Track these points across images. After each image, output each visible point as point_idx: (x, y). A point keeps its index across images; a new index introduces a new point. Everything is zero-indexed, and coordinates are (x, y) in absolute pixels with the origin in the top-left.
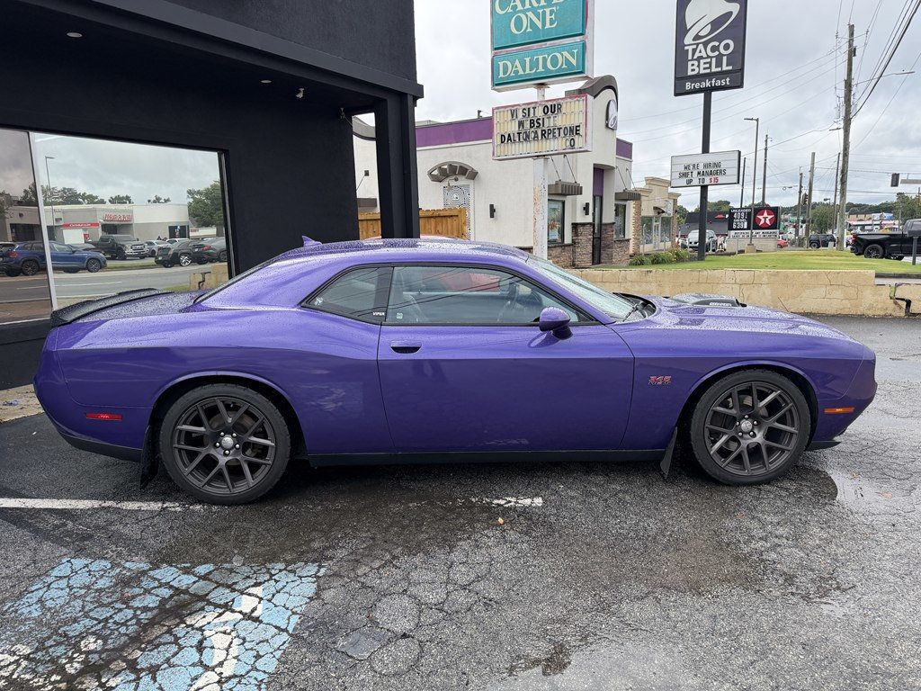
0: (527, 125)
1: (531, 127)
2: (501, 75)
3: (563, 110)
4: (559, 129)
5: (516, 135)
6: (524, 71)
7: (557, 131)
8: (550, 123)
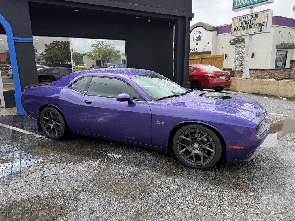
0: (244, 23)
1: (246, 24)
2: (236, 5)
3: (259, 16)
4: (256, 24)
5: (240, 27)
6: (245, 2)
7: (255, 25)
8: (253, 22)
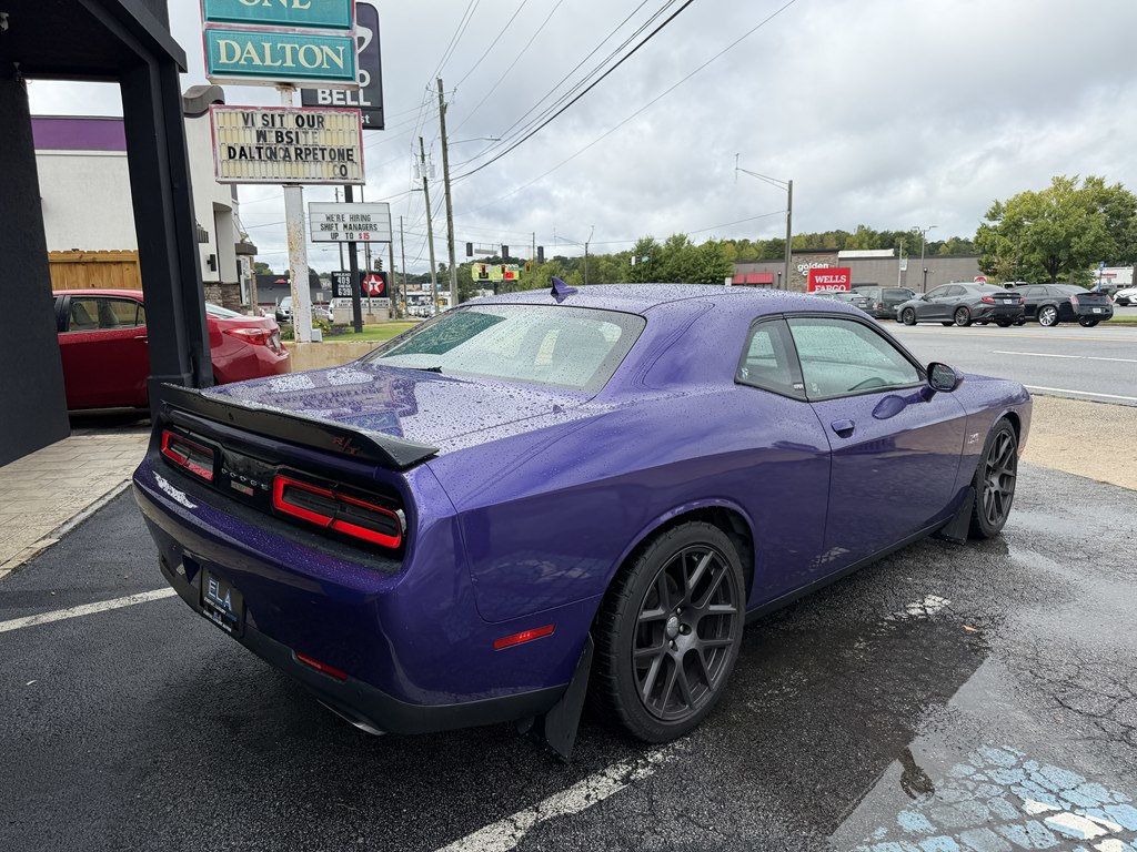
0: (272, 138)
1: (278, 141)
2: (224, 59)
3: (327, 124)
4: (323, 150)
5: (254, 150)
6: (263, 60)
7: (319, 153)
8: (307, 139)
